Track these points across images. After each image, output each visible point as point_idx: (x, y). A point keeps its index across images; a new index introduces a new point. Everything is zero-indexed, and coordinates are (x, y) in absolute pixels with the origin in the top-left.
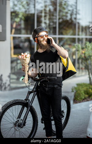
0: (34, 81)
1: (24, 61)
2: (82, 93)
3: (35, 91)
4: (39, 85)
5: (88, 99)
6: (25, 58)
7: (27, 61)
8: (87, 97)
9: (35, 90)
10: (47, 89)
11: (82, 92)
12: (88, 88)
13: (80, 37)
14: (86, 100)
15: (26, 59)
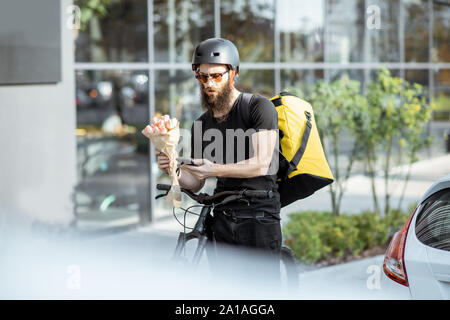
0: (199, 202)
1: (163, 139)
2: (314, 241)
3: (202, 234)
4: (212, 214)
5: (333, 260)
6: (165, 132)
7: (171, 139)
8: (329, 253)
9: (200, 229)
10: (233, 226)
11: (315, 236)
12: (329, 224)
13: (288, 66)
14: (325, 263)
15: (169, 133)
